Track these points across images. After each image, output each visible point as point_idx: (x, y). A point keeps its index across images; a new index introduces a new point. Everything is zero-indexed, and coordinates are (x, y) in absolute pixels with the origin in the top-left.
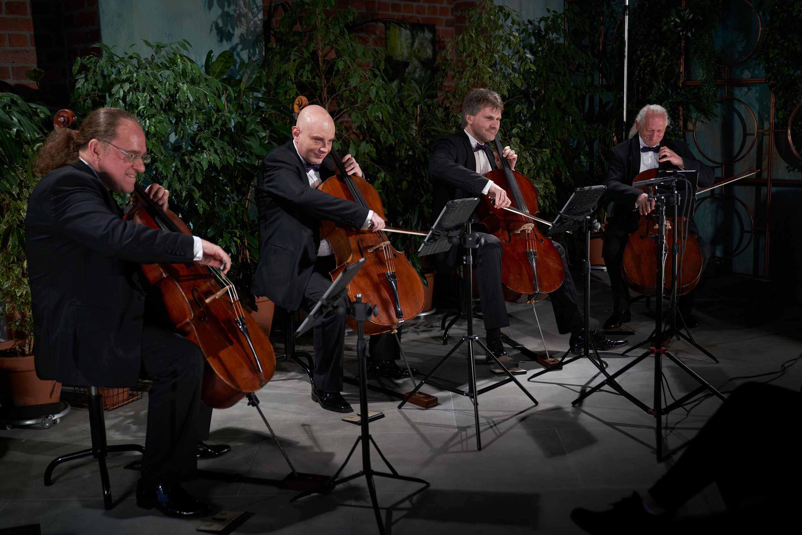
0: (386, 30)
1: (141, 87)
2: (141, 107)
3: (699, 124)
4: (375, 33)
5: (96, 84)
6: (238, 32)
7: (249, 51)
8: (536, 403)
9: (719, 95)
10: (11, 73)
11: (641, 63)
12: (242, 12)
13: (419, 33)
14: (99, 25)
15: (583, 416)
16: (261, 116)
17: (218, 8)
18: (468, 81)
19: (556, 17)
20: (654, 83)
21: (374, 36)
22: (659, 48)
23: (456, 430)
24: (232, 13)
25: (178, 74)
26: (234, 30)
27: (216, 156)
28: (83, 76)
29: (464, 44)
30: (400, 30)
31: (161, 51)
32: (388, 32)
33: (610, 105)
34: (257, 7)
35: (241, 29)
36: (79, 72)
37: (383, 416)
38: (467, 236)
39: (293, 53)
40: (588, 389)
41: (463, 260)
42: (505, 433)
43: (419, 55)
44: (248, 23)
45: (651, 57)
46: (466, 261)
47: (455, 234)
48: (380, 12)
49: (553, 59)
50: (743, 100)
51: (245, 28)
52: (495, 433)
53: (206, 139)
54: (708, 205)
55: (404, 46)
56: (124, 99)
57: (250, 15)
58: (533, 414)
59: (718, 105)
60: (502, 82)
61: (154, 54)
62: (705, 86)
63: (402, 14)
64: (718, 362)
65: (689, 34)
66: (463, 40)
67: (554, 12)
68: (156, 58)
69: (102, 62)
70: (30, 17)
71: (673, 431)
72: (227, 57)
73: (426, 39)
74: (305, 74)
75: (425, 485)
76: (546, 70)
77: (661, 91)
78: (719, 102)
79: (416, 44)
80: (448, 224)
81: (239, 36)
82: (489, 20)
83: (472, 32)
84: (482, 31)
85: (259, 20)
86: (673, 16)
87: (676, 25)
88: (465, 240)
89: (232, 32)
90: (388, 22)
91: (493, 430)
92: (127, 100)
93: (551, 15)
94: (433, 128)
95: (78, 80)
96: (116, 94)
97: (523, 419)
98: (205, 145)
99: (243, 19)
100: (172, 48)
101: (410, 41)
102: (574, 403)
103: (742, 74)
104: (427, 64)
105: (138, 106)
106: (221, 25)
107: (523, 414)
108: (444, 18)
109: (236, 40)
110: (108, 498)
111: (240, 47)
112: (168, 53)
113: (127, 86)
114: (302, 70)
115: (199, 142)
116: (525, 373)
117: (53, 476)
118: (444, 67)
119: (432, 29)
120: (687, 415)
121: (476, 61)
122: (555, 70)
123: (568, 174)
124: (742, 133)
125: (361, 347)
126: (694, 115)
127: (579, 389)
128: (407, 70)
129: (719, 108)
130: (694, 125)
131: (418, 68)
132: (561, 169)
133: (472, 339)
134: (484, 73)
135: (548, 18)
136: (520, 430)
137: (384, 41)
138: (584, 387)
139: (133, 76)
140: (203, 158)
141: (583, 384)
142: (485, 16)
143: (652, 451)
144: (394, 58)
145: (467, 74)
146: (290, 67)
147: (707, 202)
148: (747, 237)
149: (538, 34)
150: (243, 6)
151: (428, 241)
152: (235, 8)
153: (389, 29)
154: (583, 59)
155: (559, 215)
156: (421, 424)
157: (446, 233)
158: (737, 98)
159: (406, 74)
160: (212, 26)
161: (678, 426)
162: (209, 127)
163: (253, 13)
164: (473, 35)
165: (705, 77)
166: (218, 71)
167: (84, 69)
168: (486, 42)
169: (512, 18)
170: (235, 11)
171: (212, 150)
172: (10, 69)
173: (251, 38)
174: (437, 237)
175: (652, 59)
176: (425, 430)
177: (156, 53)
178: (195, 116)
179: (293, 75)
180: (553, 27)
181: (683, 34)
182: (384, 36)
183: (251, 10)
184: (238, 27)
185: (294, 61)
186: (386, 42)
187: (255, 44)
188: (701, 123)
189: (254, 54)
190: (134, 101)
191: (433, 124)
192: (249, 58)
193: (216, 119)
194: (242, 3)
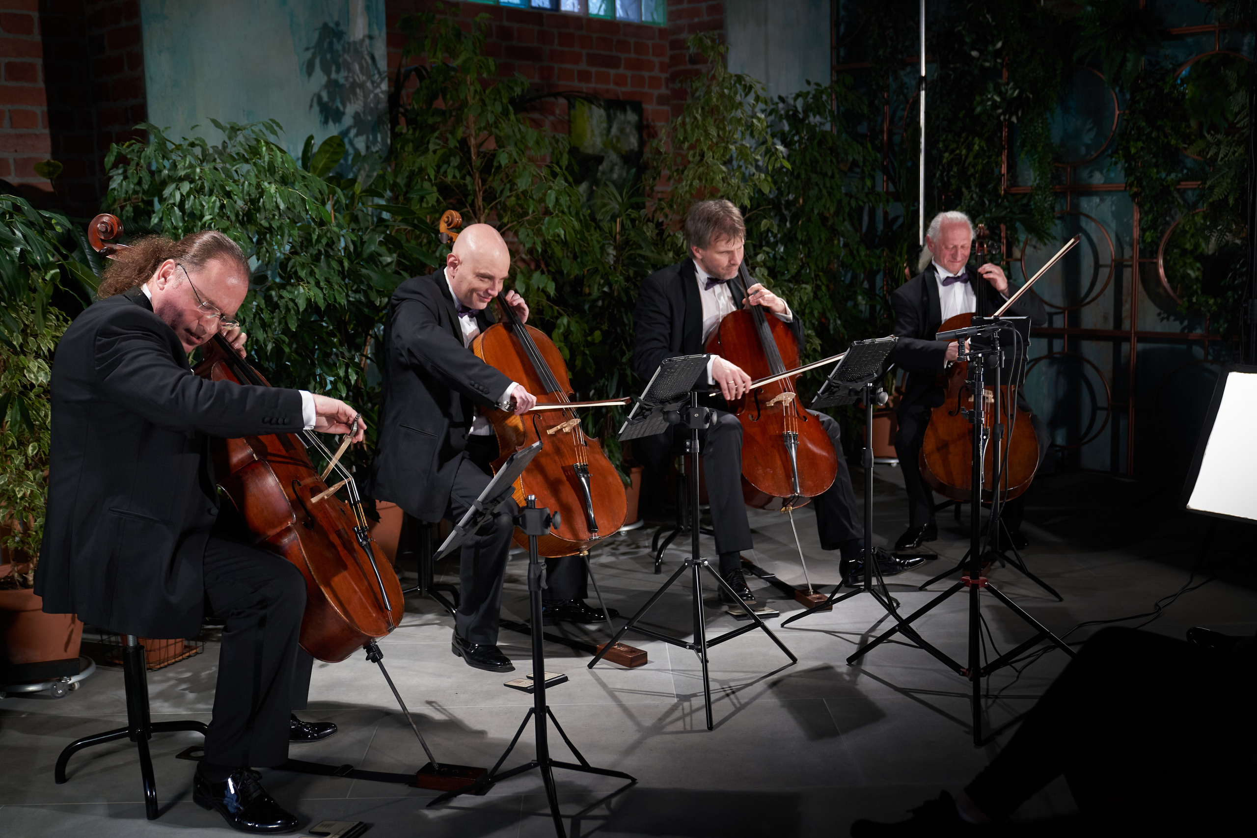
0: (569, 108)
1: (207, 189)
2: (207, 217)
3: (1029, 250)
4: (553, 113)
5: (139, 183)
6: (350, 110)
7: (368, 138)
8: (795, 660)
9: (1058, 208)
10: (12, 168)
11: (945, 161)
12: (357, 80)
13: (618, 114)
14: (144, 98)
15: (863, 679)
16: (385, 232)
17: (322, 74)
18: (691, 185)
19: (819, 93)
20: (964, 190)
21: (551, 118)
22: (970, 138)
23: (675, 700)
24: (342, 81)
25: (262, 169)
26: (344, 106)
27: (318, 291)
28: (120, 171)
29: (685, 130)
30: (590, 109)
31: (236, 136)
32: (572, 112)
33: (900, 221)
34: (379, 73)
35: (356, 106)
36: (115, 166)
37: (565, 679)
38: (691, 410)
39: (432, 140)
40: (871, 640)
41: (685, 447)
42: (747, 704)
43: (619, 145)
44: (366, 97)
45: (958, 152)
46: (690, 448)
47: (675, 407)
48: (562, 83)
49: (815, 153)
50: (1093, 216)
51: (362, 104)
52: (734, 705)
53: (303, 266)
54: (1044, 369)
55: (597, 132)
56: (181, 206)
57: (369, 84)
58: (789, 676)
59: (1058, 222)
60: (742, 185)
61: (227, 141)
62: (1038, 195)
63: (592, 85)
64: (1061, 600)
65: (1014, 119)
66: (684, 123)
67: (817, 84)
68: (230, 146)
69: (149, 151)
70: (41, 85)
71: (998, 700)
72: (335, 146)
73: (629, 122)
74: (450, 171)
75: (629, 781)
76: (806, 170)
77: (973, 202)
78: (1059, 218)
79: (614, 130)
80: (664, 392)
81: (353, 114)
82: (722, 95)
83: (697, 112)
84: (711, 111)
85: (382, 92)
86: (989, 92)
87: (995, 106)
88: (688, 416)
89: (341, 108)
90: (572, 97)
91: (731, 700)
92: (187, 206)
93: (812, 89)
94: (639, 252)
95: (112, 177)
96: (170, 199)
97: (774, 684)
98: (302, 274)
99: (358, 90)
100: (253, 131)
101: (605, 125)
102: (850, 660)
103: (1091, 177)
104: (631, 159)
105: (202, 216)
106: (325, 98)
107: (775, 676)
108: (656, 93)
109: (347, 121)
110: (151, 802)
111: (353, 132)
112: (247, 139)
113: (186, 187)
114: (445, 166)
115: (293, 270)
116: (777, 615)
117: (68, 769)
118: (655, 164)
119: (638, 108)
120: (1018, 677)
121: (702, 155)
122: (818, 169)
123: (839, 322)
124: (1092, 263)
125: (535, 574)
126: (1022, 237)
127: (857, 639)
128: (600, 168)
129: (1059, 227)
130: (1023, 252)
131: (616, 164)
132: (828, 315)
133: (699, 565)
134: (714, 173)
135: (808, 93)
136: (771, 700)
137: (567, 125)
138: (864, 637)
139: (194, 172)
140: (299, 293)
141: (864, 632)
142: (715, 89)
143: (967, 730)
144: (582, 149)
145: (690, 173)
146: (428, 161)
147: (1043, 365)
148: (1101, 416)
149: (793, 117)
150: (359, 72)
151: (633, 418)
152: (346, 74)
153: (574, 107)
154: (859, 153)
155: (827, 382)
156: (622, 691)
157: (660, 406)
158: (1084, 212)
159: (599, 174)
160: (312, 101)
161: (1004, 693)
162: (307, 247)
163: (373, 82)
164: (699, 117)
165: (1037, 182)
166: (320, 166)
167: (122, 160)
168: (718, 127)
169: (755, 92)
170: (347, 78)
171: (312, 282)
172: (11, 161)
173: (370, 118)
174: (647, 413)
175: (960, 155)
176: (629, 701)
177: (230, 138)
178: (287, 232)
179: (432, 173)
180: (816, 106)
181: (1005, 119)
182: (566, 118)
183: (370, 77)
184: (350, 103)
185: (435, 152)
186: (570, 127)
187: (376, 127)
188: (1032, 249)
189: (375, 141)
190: (196, 209)
191: (641, 247)
192: (368, 148)
193: (319, 236)
194: (357, 67)
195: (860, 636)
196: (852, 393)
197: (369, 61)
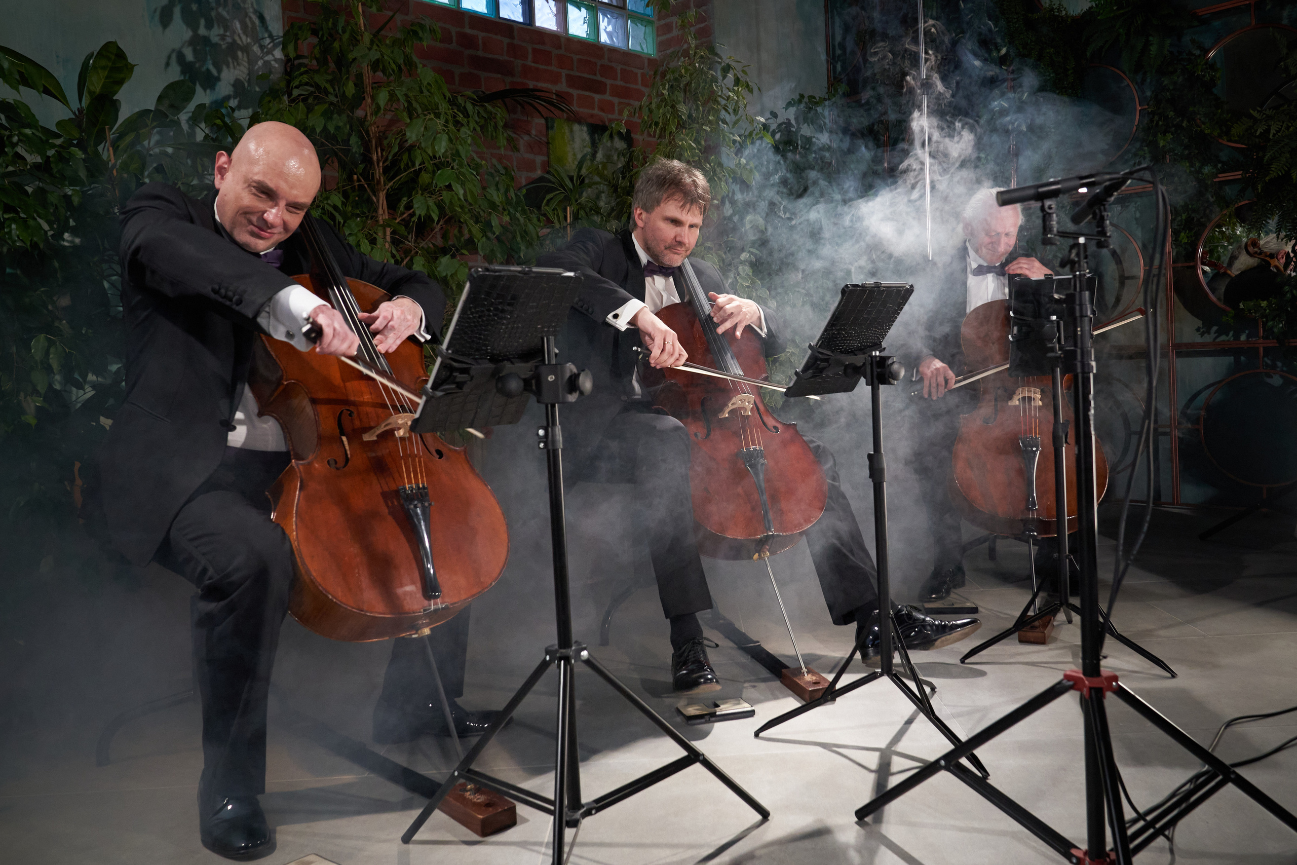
0: (547, 128)
4: (528, 133)
6: (229, 76)
8: (765, 814)
12: (239, 42)
13: (604, 140)
17: (184, 27)
21: (526, 138)
24: (215, 39)
26: (219, 71)
30: (571, 131)
32: (551, 132)
34: (271, 36)
35: (237, 72)
38: (542, 370)
43: (605, 172)
44: (251, 62)
51: (246, 71)
57: (256, 48)
64: (1174, 675)
73: (617, 149)
79: (599, 156)
80: (498, 341)
81: (232, 82)
83: (664, 89)
85: (275, 60)
89: (214, 72)
99: (240, 54)
101: (589, 148)
102: (861, 814)
106: (189, 57)
109: (224, 88)
111: (233, 103)
116: (751, 714)
124: (1117, 276)
127: (873, 760)
131: (603, 192)
135: (801, 101)
137: (545, 147)
138: (883, 762)
141: (883, 745)
150: (240, 32)
151: (435, 387)
152: (222, 31)
153: (552, 127)
160: (169, 57)
163: (262, 47)
170: (223, 37)
173: (257, 89)
181: (1013, 128)
182: (544, 139)
183: (258, 40)
184: (228, 67)
186: (548, 149)
194: (238, 25)
195: (877, 754)
196: (849, 371)
197: (257, 22)
